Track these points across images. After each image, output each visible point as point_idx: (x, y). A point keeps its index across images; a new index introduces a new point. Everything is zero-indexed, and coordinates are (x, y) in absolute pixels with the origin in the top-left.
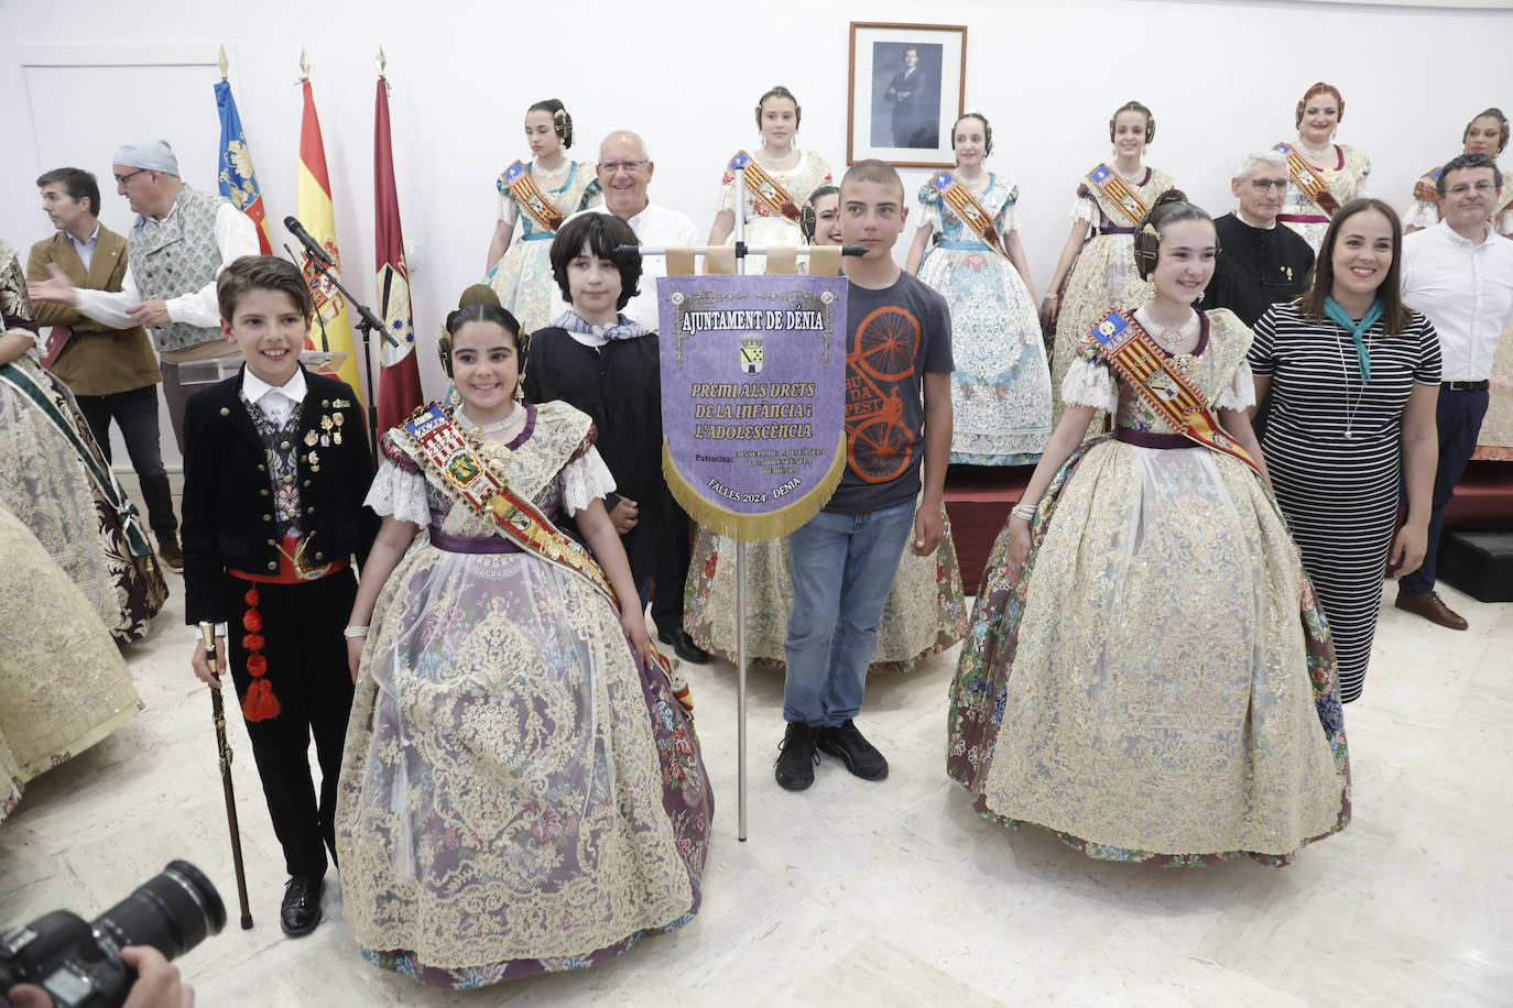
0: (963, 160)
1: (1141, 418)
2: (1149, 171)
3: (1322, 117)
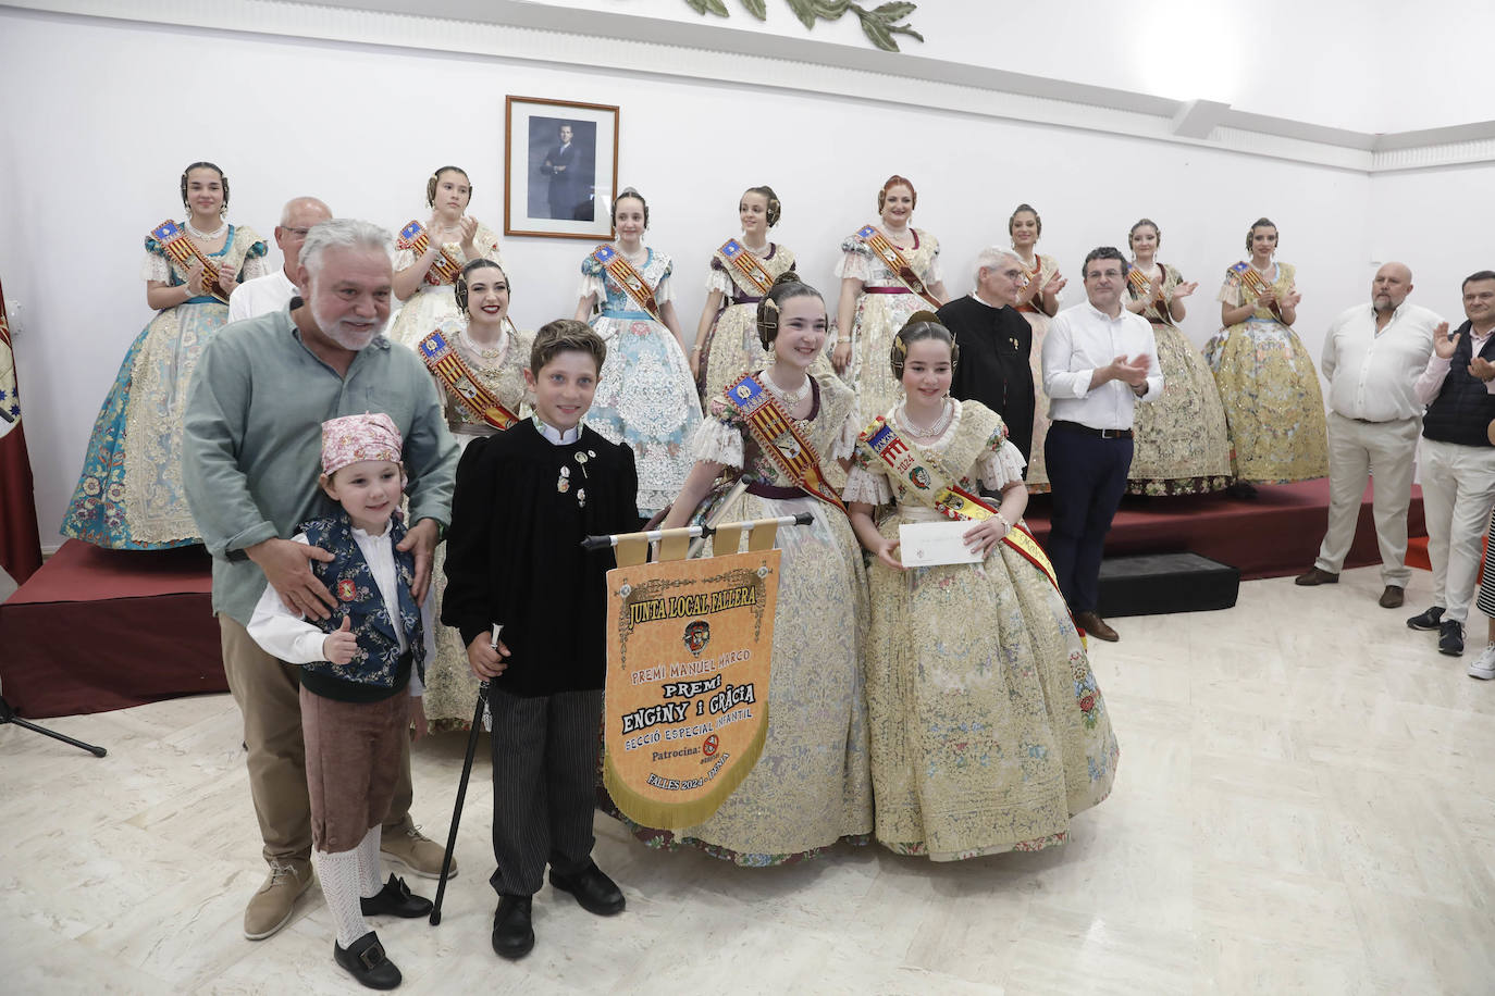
0: (625, 236)
1: (766, 473)
2: (772, 247)
3: (900, 205)
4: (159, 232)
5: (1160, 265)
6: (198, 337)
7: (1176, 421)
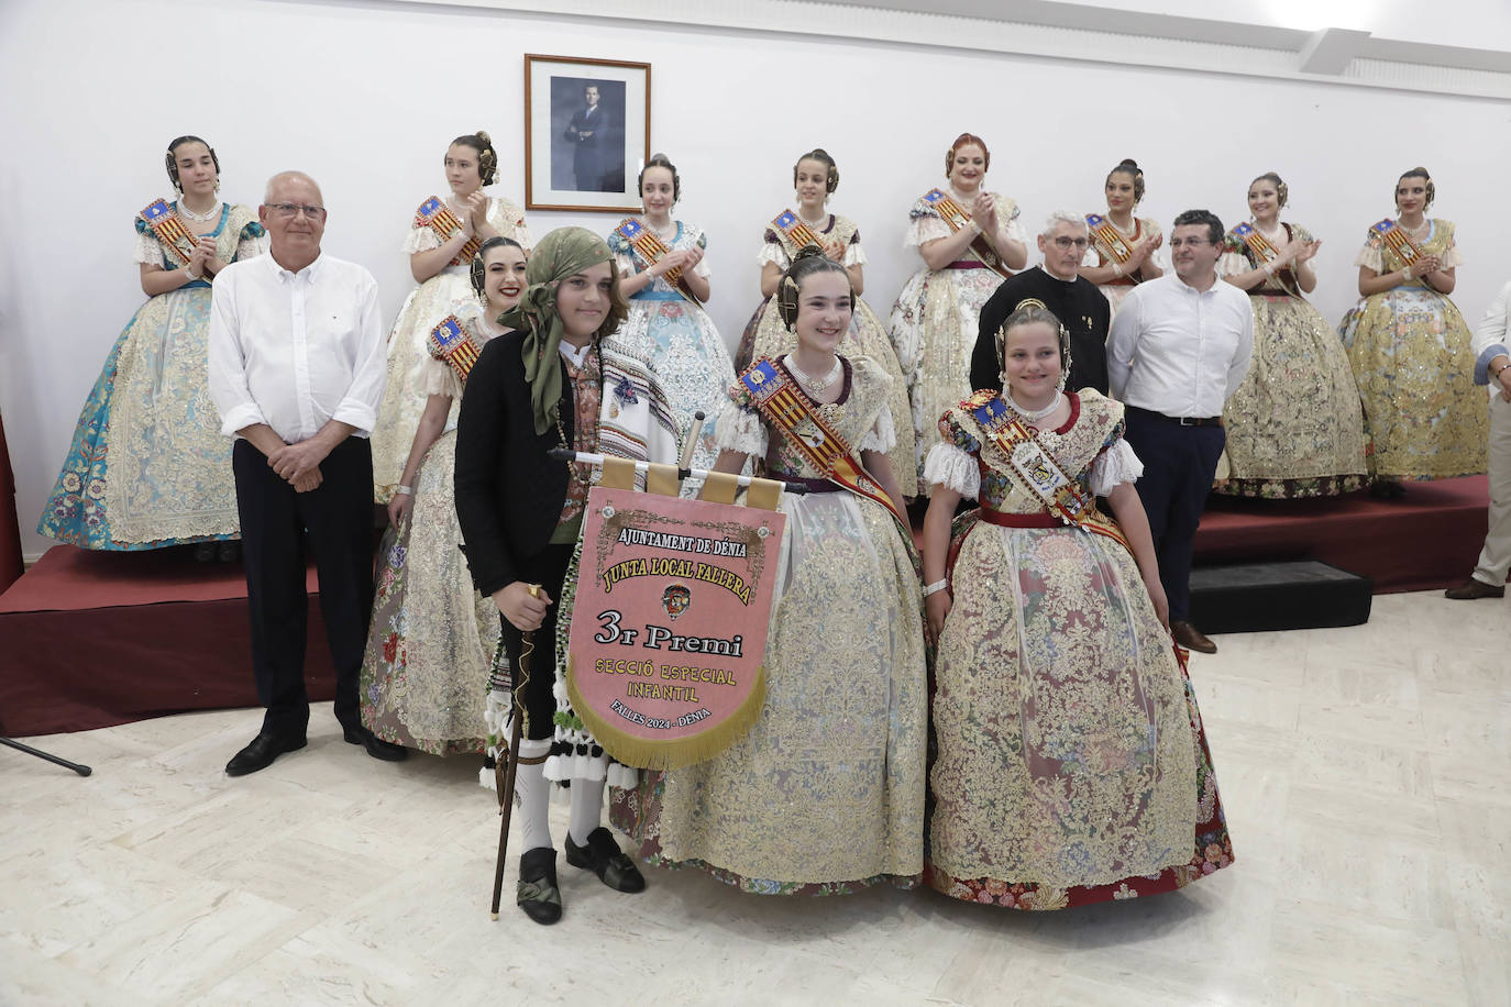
0: (652, 209)
1: (790, 463)
2: (832, 218)
3: (970, 166)
4: (148, 212)
5: (1286, 226)
6: (187, 324)
7: (1300, 411)
